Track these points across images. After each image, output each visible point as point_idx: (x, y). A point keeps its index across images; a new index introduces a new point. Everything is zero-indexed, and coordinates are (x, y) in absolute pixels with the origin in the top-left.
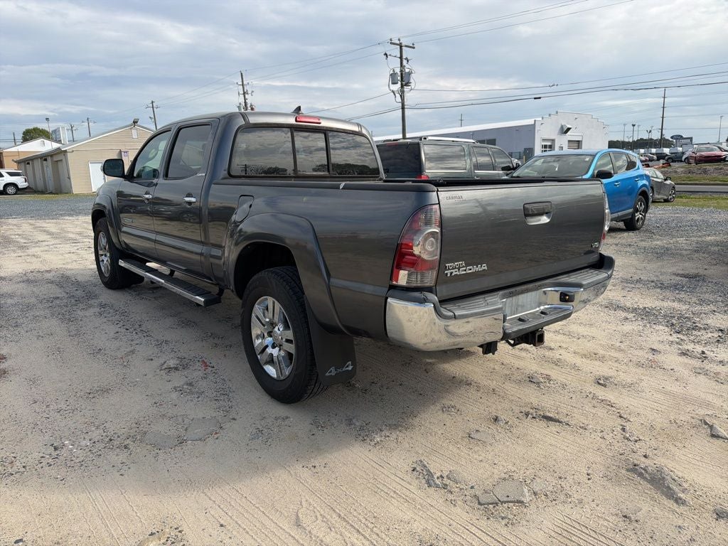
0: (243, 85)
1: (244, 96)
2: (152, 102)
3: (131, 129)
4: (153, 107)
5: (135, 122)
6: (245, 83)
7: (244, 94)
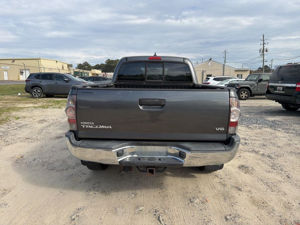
0: (263, 40)
1: (263, 45)
2: (225, 51)
3: (209, 62)
4: (225, 53)
5: (210, 59)
6: (264, 39)
7: (264, 44)
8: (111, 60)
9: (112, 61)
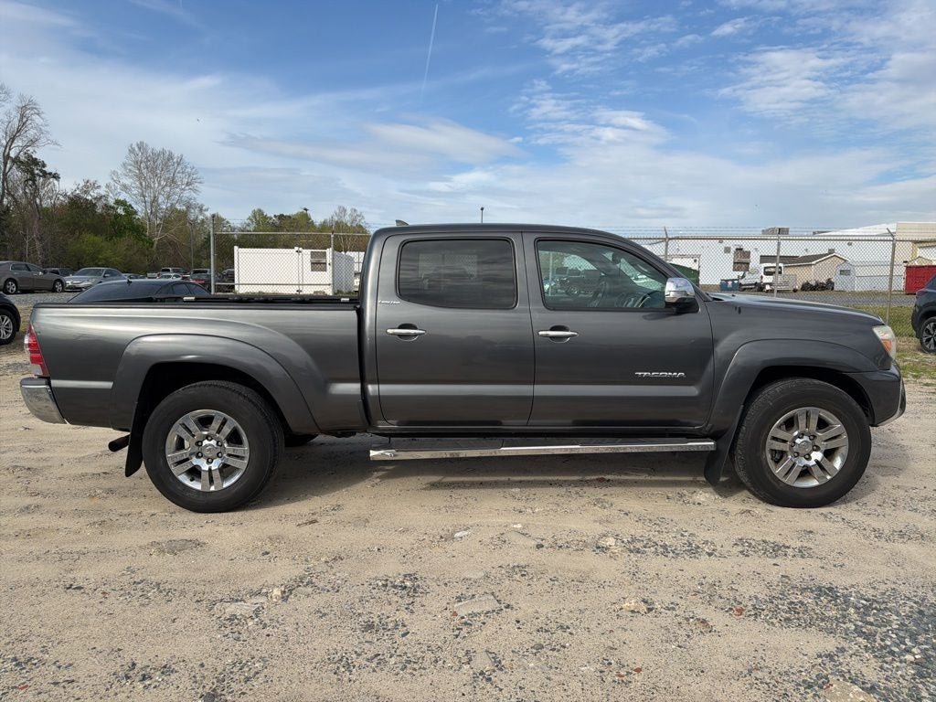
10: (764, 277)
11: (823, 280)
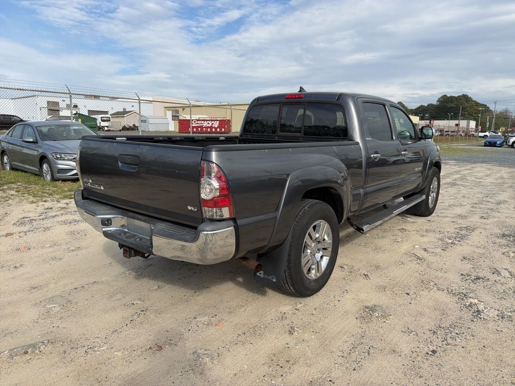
8: (449, 96)
9: (452, 97)
10: (101, 122)
11: (131, 125)
